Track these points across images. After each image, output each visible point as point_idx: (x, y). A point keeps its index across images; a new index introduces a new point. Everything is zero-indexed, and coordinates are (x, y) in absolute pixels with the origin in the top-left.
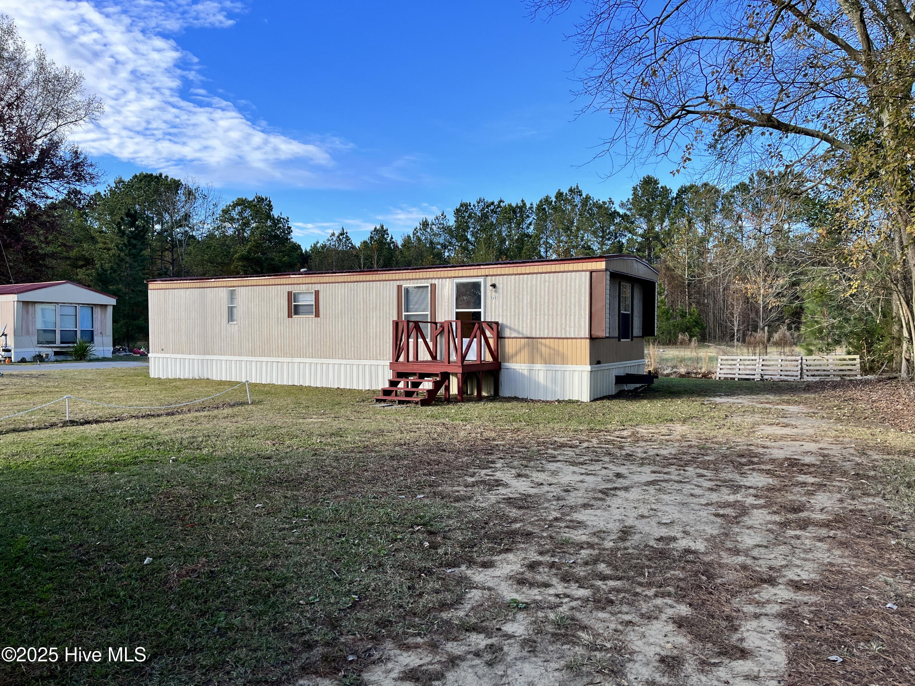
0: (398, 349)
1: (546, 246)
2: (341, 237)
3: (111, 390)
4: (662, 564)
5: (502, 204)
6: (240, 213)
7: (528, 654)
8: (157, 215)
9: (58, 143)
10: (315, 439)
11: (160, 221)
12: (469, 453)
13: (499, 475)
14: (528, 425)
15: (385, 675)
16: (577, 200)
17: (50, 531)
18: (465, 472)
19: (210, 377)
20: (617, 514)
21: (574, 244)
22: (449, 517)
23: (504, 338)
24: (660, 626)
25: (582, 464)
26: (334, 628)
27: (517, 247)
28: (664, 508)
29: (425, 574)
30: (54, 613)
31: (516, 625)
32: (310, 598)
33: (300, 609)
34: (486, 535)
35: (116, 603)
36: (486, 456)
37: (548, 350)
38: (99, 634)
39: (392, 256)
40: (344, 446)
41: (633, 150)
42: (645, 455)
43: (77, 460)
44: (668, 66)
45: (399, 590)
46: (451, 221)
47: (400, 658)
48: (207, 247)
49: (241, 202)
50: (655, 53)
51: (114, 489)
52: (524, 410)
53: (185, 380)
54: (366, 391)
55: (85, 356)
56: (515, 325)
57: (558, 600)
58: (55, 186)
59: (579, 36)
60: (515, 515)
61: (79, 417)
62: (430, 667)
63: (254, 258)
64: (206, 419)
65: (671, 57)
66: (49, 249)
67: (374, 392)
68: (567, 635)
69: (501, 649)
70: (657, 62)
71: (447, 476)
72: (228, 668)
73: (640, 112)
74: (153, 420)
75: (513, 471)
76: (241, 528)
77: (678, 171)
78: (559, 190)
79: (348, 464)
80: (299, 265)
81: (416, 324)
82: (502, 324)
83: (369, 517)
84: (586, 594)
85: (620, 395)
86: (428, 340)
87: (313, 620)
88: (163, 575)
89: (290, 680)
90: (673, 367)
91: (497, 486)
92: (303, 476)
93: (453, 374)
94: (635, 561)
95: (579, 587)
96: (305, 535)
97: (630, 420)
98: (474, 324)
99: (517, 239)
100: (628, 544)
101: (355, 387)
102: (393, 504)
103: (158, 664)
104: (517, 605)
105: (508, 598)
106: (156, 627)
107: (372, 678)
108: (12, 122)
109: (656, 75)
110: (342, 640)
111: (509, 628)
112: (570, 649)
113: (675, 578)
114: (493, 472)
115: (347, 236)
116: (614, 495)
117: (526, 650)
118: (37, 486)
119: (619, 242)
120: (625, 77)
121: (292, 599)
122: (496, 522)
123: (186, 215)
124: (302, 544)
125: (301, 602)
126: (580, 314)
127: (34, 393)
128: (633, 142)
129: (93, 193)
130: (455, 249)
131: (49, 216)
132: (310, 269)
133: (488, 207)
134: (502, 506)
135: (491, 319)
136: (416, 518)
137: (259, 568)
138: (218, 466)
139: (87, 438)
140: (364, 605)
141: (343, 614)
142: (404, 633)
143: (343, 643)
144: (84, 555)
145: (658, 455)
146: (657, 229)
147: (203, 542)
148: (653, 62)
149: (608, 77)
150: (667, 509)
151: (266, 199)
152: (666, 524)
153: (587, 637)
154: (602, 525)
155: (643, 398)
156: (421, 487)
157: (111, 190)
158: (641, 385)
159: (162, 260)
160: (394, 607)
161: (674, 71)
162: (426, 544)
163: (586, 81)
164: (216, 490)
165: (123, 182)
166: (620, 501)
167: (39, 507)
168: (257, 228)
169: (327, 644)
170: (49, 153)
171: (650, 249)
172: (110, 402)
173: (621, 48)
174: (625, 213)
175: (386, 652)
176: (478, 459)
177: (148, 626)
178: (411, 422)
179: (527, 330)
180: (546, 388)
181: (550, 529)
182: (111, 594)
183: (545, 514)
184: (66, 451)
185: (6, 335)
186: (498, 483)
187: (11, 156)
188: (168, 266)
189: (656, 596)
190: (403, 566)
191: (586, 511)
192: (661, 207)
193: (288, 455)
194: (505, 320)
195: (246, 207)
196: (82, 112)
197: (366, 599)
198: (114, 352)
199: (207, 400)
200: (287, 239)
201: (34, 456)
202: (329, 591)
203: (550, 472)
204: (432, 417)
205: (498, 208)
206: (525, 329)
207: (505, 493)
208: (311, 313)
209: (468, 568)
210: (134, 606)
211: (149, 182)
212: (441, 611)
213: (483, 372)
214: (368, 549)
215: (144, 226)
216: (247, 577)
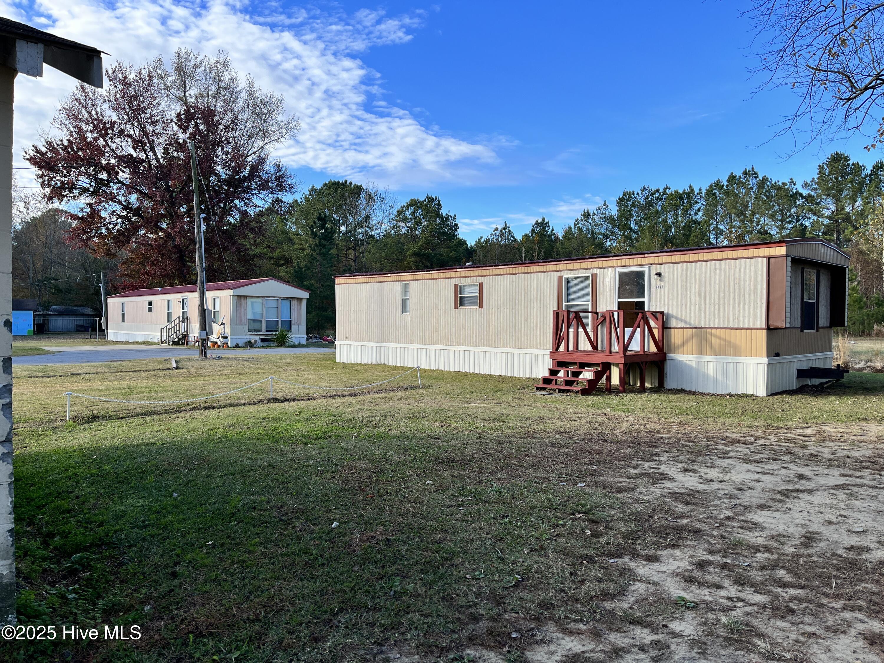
0: (558, 339)
1: (716, 232)
2: (504, 231)
3: (306, 373)
4: (852, 575)
5: (667, 191)
6: (413, 213)
7: (697, 656)
8: (342, 217)
9: (264, 158)
10: (480, 423)
11: (345, 224)
12: (632, 445)
13: (663, 468)
14: (696, 419)
15: (547, 656)
16: (753, 182)
17: (257, 492)
18: (628, 464)
19: (386, 363)
20: (799, 518)
21: (749, 228)
22: (611, 507)
23: (670, 328)
24: (849, 641)
25: (757, 462)
26: (499, 604)
27: (684, 234)
28: (855, 515)
29: (587, 562)
30: (260, 564)
31: (684, 624)
32: (476, 573)
33: (466, 583)
34: (650, 528)
35: (310, 560)
36: (650, 449)
37: (718, 341)
38: (295, 586)
39: (553, 248)
40: (506, 431)
41: (819, 126)
42: (833, 456)
43: (279, 433)
44: (859, 34)
45: (561, 574)
46: (614, 211)
47: (563, 642)
48: (384, 246)
49: (414, 203)
50: (844, 21)
51: (308, 459)
52: (691, 403)
53: (365, 365)
54: (526, 379)
55: (284, 342)
56: (681, 314)
57: (730, 603)
58: (262, 196)
59: (756, 11)
60: (681, 511)
61: (280, 395)
62: (593, 655)
63: (425, 254)
64: (383, 401)
65: (863, 24)
66: (258, 251)
67: (534, 380)
68: (741, 640)
69: (668, 647)
70: (846, 30)
71: (608, 466)
72: (403, 629)
73: (828, 84)
74: (339, 400)
75: (680, 465)
76: (414, 502)
77: (874, 146)
78: (732, 173)
79: (510, 449)
80: (464, 259)
81: (577, 313)
82: (668, 314)
83: (531, 501)
84: (763, 600)
85: (801, 390)
86: (589, 330)
87: (478, 595)
88: (347, 538)
89: (458, 648)
90: (867, 362)
91: (662, 479)
92: (468, 457)
93: (615, 364)
94: (821, 570)
95: (755, 592)
96: (471, 513)
97: (815, 418)
98: (638, 314)
99: (684, 226)
100: (812, 551)
101: (516, 375)
102: (554, 490)
103: (343, 617)
104: (685, 604)
105: (675, 595)
106: (342, 584)
107: (535, 658)
108: (228, 143)
109: (845, 44)
110: (506, 616)
111: (676, 626)
112: (744, 656)
113: (867, 592)
114: (658, 465)
115: (509, 231)
116: (795, 497)
117: (695, 651)
118: (248, 454)
119: (802, 225)
120: (809, 49)
121: (460, 572)
122: (661, 516)
123: (367, 216)
124: (468, 521)
125: (468, 576)
126: (755, 303)
127: (246, 374)
128: (819, 117)
129: (291, 201)
130: (618, 238)
131: (257, 222)
132: (474, 263)
133: (652, 194)
134: (667, 500)
135: (656, 308)
136: (578, 506)
137: (429, 540)
138: (393, 443)
139: (286, 413)
140: (527, 586)
141: (506, 592)
142: (566, 617)
143: (507, 620)
144: (284, 515)
145: (848, 457)
146: (848, 209)
147: (381, 512)
148: (841, 31)
149: (789, 50)
150: (859, 517)
151: (436, 199)
152: (857, 532)
153: (763, 645)
154: (781, 529)
155: (831, 394)
156: (582, 476)
157: (306, 198)
158: (827, 380)
159: (347, 257)
160: (556, 590)
161: (867, 38)
162: (588, 532)
163: (765, 57)
164: (392, 465)
165: (316, 190)
166: (802, 504)
167: (249, 471)
168: (428, 226)
169: (492, 619)
170: (257, 168)
171: (839, 232)
172: (305, 383)
173: (804, 19)
174: (809, 194)
175: (548, 634)
176: (642, 451)
177: (336, 583)
178: (571, 410)
179: (695, 321)
180: (715, 381)
181: (721, 528)
182: (305, 551)
183: (715, 512)
184: (270, 424)
185: (224, 324)
186: (663, 477)
187: (228, 172)
188: (351, 263)
189: (844, 609)
190: (565, 552)
191: (763, 512)
192: (853, 185)
193: (455, 437)
194: (670, 309)
195: (418, 207)
196: (283, 131)
197: (528, 580)
198: (307, 340)
199: (384, 383)
200: (454, 235)
201: (246, 427)
202: (493, 569)
203: (720, 469)
204: (593, 406)
205: (663, 195)
206: (693, 319)
207: (670, 487)
208: (474, 304)
209: (631, 560)
210: (324, 564)
211: (336, 189)
212: (604, 600)
213: (646, 362)
214: (530, 532)
215: (332, 228)
216: (418, 548)
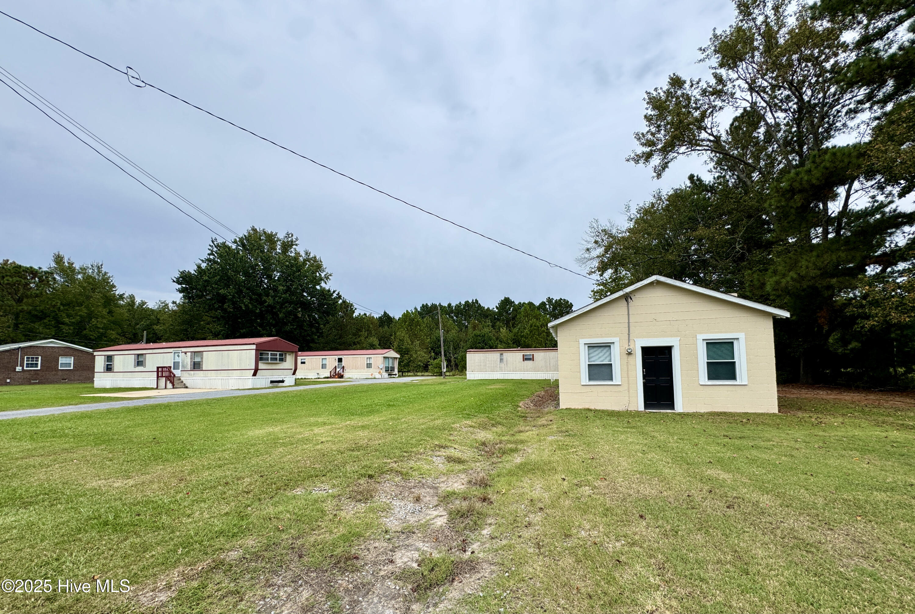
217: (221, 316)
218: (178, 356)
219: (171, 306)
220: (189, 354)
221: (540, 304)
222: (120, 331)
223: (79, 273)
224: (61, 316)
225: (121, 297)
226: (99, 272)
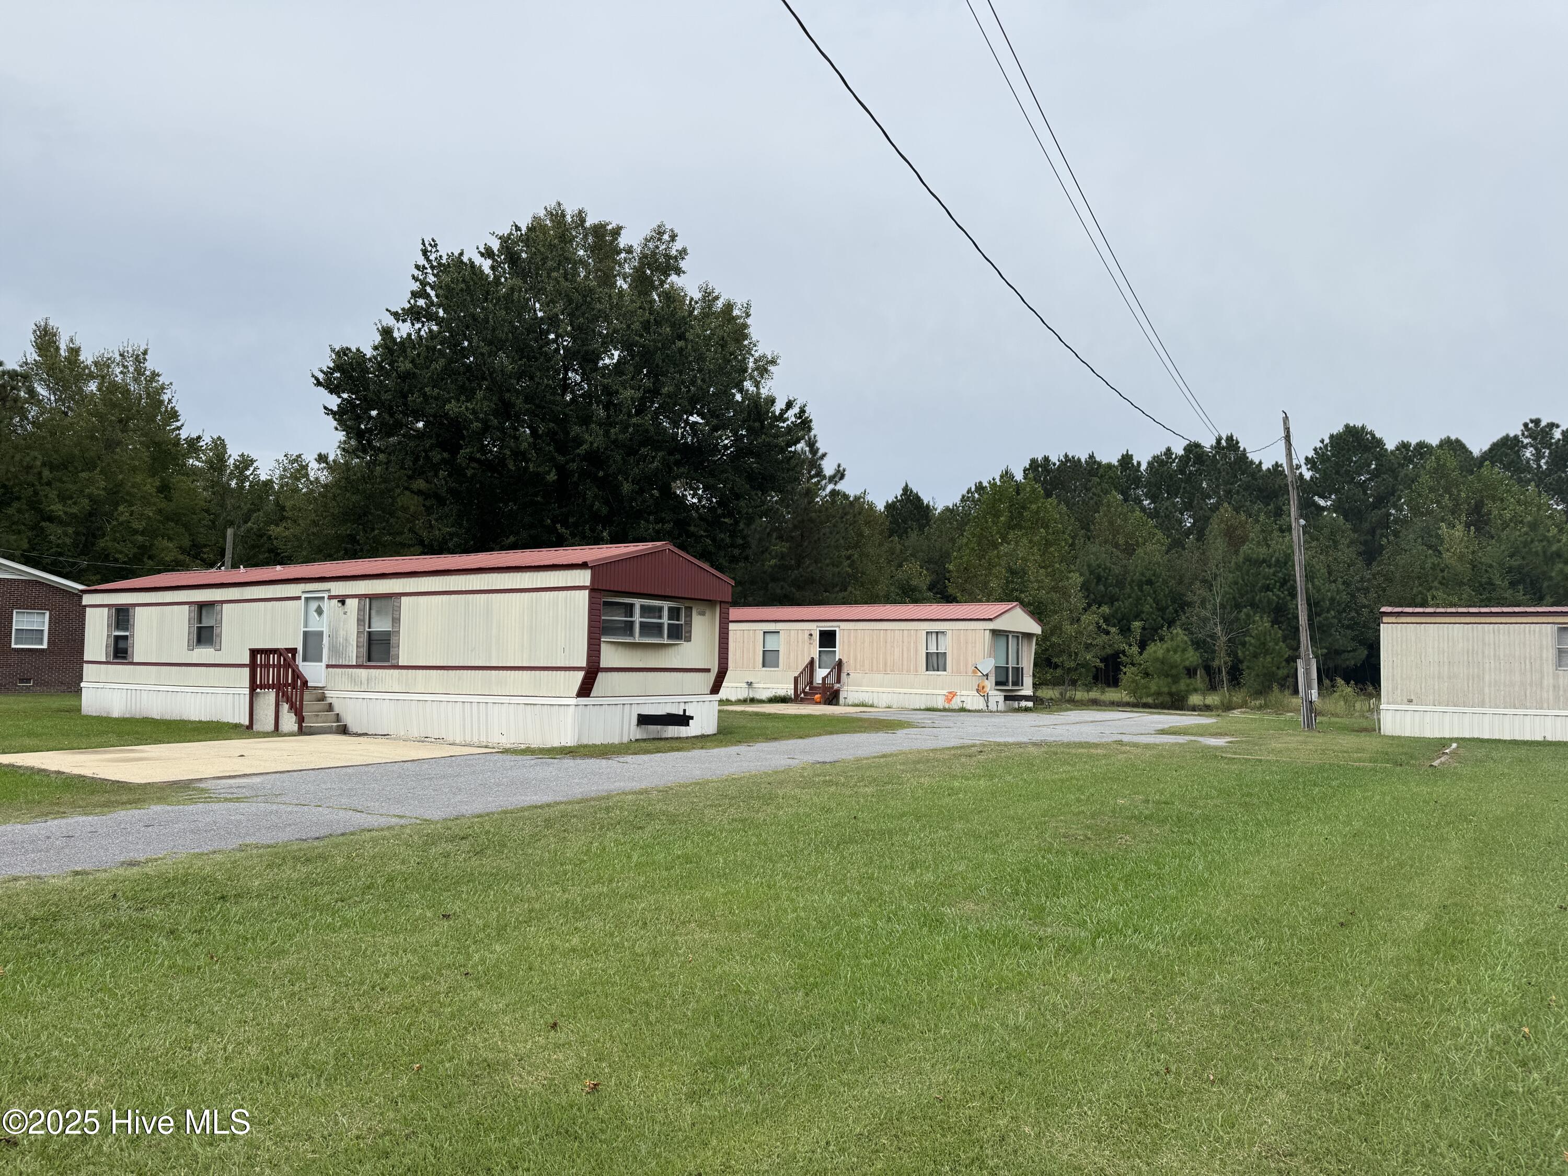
217: (451, 491)
218: (319, 611)
219: (315, 471)
220: (352, 604)
221: (1495, 447)
222: (186, 542)
223: (91, 376)
224: (46, 496)
225: (193, 444)
226: (139, 372)
